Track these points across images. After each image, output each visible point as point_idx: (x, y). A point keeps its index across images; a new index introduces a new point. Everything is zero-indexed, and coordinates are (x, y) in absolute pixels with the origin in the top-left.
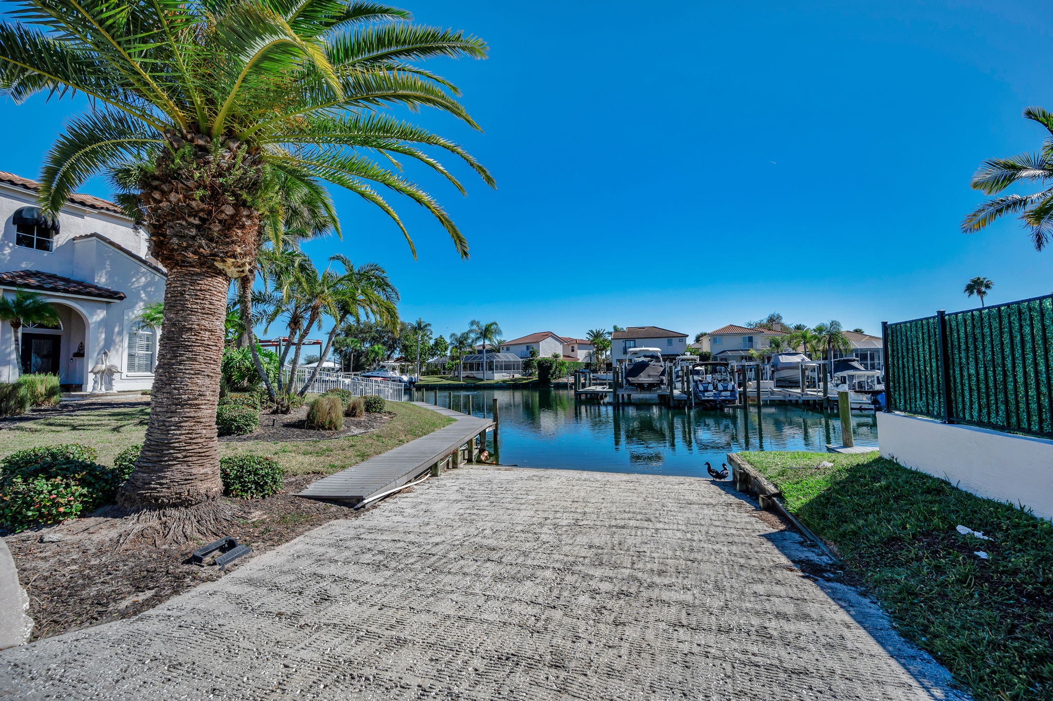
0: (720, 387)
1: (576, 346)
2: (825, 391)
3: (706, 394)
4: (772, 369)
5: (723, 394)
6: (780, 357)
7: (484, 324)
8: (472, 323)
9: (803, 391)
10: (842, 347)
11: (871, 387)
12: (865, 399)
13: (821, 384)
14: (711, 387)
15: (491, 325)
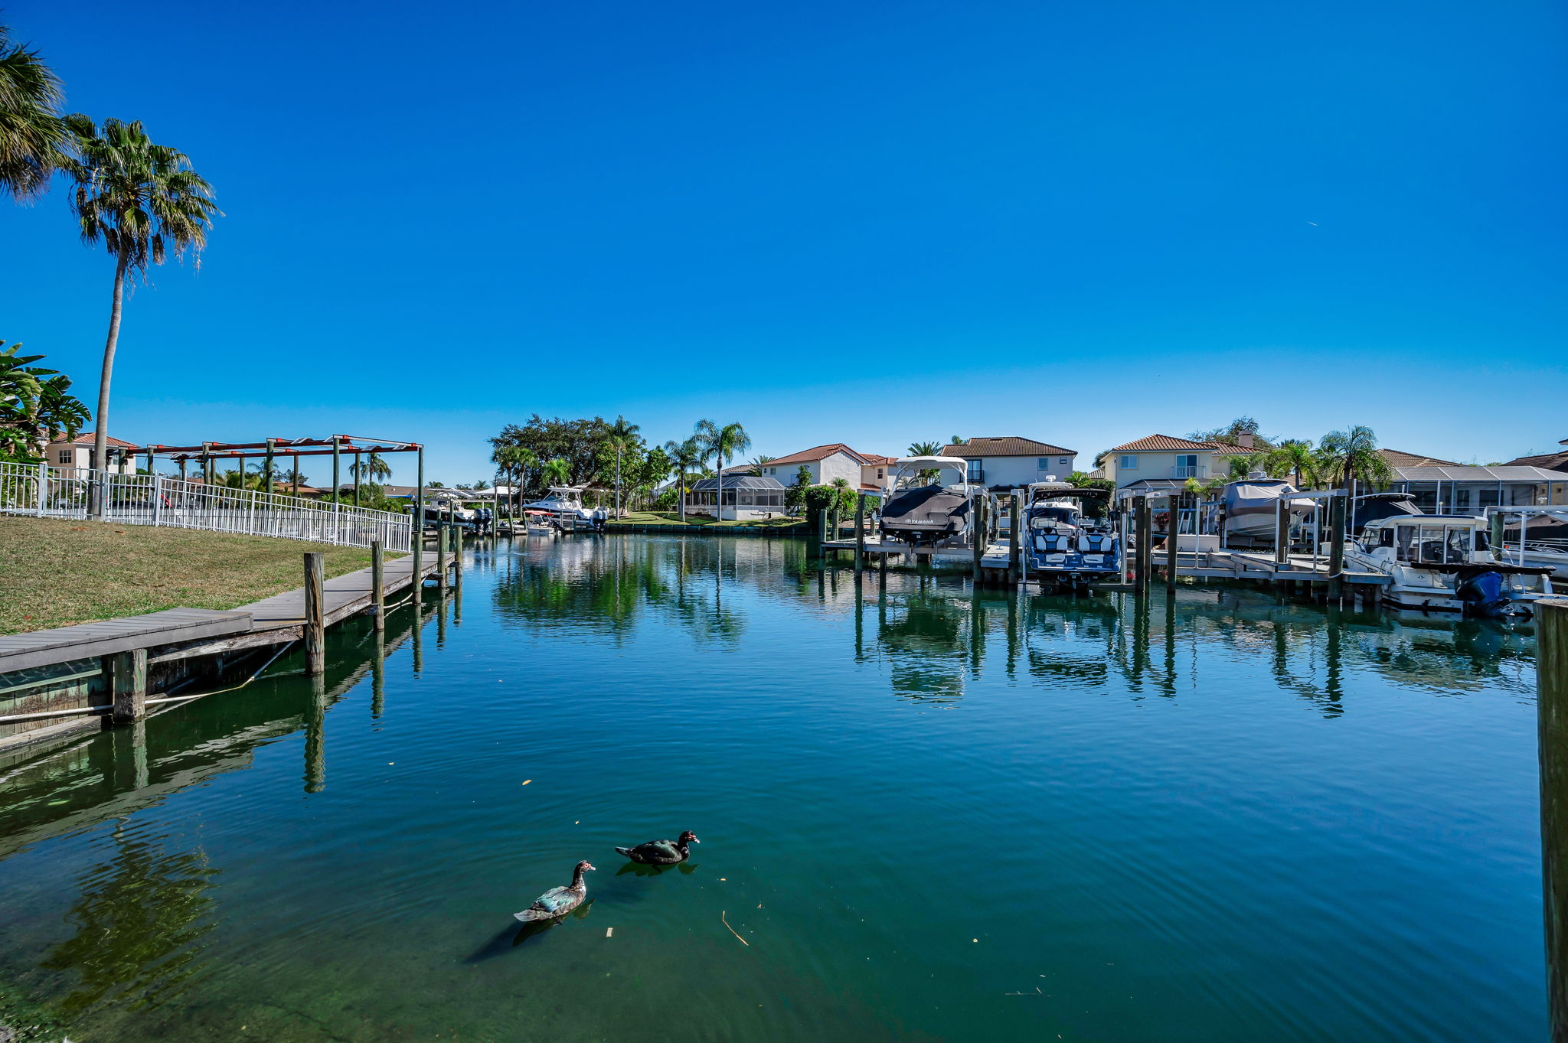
0: (1084, 545)
1: (885, 469)
2: (1336, 561)
3: (1049, 558)
4: (1221, 512)
5: (1087, 558)
6: (1239, 489)
7: (720, 426)
8: (701, 425)
9: (1281, 558)
10: (1373, 478)
11: (1458, 557)
12: (1438, 584)
13: (1327, 546)
14: (1062, 544)
15: (732, 427)
